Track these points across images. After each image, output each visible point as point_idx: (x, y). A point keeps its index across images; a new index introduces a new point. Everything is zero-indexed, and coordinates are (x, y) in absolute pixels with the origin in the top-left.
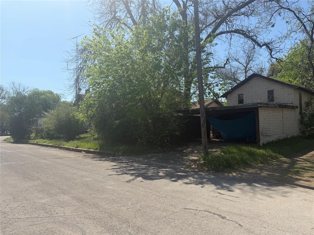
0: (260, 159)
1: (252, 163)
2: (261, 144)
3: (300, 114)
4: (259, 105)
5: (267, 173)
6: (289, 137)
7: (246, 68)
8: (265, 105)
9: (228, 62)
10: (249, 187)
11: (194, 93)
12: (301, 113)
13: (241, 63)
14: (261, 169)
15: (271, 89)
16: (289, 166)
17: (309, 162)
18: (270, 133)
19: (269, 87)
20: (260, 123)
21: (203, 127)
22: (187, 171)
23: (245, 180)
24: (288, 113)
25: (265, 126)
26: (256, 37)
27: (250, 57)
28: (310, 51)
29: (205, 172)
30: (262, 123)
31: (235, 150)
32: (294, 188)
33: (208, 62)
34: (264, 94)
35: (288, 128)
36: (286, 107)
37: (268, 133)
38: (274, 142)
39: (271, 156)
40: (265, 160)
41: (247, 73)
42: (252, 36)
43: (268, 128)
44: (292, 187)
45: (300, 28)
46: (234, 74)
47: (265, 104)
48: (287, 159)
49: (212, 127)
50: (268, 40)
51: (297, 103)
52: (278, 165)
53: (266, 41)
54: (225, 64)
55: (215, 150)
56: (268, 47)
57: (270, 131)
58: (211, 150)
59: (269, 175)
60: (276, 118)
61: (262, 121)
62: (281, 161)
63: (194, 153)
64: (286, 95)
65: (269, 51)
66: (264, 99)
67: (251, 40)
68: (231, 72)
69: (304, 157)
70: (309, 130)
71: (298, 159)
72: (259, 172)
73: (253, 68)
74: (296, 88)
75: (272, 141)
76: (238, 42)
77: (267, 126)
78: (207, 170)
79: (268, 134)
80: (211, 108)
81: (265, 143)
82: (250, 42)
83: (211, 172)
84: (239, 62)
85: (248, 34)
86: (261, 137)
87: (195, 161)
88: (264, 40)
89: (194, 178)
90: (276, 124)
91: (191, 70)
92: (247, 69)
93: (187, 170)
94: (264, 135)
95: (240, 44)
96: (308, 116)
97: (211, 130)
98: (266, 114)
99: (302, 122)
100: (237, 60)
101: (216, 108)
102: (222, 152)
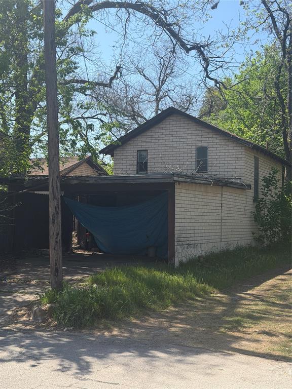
0: (171, 295)
1: (153, 306)
2: (177, 264)
3: (254, 201)
4: (176, 178)
5: (182, 327)
6: (232, 248)
7: (158, 91)
8: (189, 180)
9: (119, 74)
10: (142, 359)
11: (38, 139)
12: (256, 199)
13: (148, 80)
14: (172, 318)
15: (204, 144)
16: (225, 310)
17: (262, 300)
18: (195, 238)
19: (199, 139)
20: (176, 217)
21: (53, 223)
22: (7, 330)
23: (136, 344)
24: (232, 197)
25: (186, 224)
26: (180, 27)
27: (167, 67)
28: (280, 72)
29: (49, 331)
30: (181, 217)
31: (121, 277)
32: (228, 357)
33: (71, 68)
34: (189, 155)
35: (230, 230)
36: (228, 185)
37: (191, 239)
38: (202, 259)
39: (193, 289)
40: (181, 298)
41: (160, 103)
42: (171, 24)
43: (192, 228)
44: (225, 355)
45: (265, 22)
46: (132, 102)
47: (188, 177)
48: (223, 296)
49: (76, 221)
50: (203, 39)
51: (249, 179)
52: (205, 308)
53: (199, 40)
54: (112, 79)
55: (79, 277)
56: (202, 53)
57: (196, 235)
58: (70, 277)
59: (184, 330)
60: (208, 207)
61: (180, 213)
62: (212, 300)
63: (30, 285)
64: (230, 159)
65: (203, 62)
66: (188, 165)
67: (168, 33)
68: (127, 97)
69: (255, 291)
70: (269, 234)
71: (243, 295)
72: (166, 324)
73: (172, 94)
74: (249, 147)
75: (199, 257)
76: (142, 33)
77: (191, 224)
78: (56, 325)
79: (191, 242)
80: (77, 178)
81: (184, 260)
82: (166, 36)
83: (65, 330)
84: (144, 76)
85: (163, 17)
86: (178, 248)
87: (29, 305)
88: (195, 37)
89: (21, 347)
90: (208, 221)
91: (32, 82)
92: (161, 93)
93: (7, 328)
94: (184, 243)
95: (145, 36)
96: (269, 206)
97: (74, 230)
98: (189, 199)
99: (257, 218)
100: (140, 71)
101: (87, 179)
102: (94, 281)
